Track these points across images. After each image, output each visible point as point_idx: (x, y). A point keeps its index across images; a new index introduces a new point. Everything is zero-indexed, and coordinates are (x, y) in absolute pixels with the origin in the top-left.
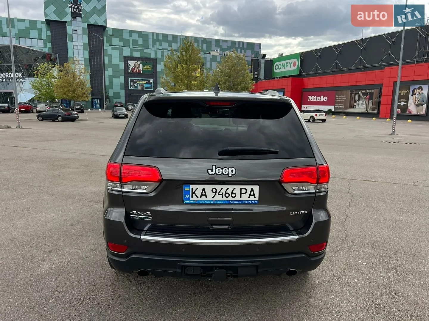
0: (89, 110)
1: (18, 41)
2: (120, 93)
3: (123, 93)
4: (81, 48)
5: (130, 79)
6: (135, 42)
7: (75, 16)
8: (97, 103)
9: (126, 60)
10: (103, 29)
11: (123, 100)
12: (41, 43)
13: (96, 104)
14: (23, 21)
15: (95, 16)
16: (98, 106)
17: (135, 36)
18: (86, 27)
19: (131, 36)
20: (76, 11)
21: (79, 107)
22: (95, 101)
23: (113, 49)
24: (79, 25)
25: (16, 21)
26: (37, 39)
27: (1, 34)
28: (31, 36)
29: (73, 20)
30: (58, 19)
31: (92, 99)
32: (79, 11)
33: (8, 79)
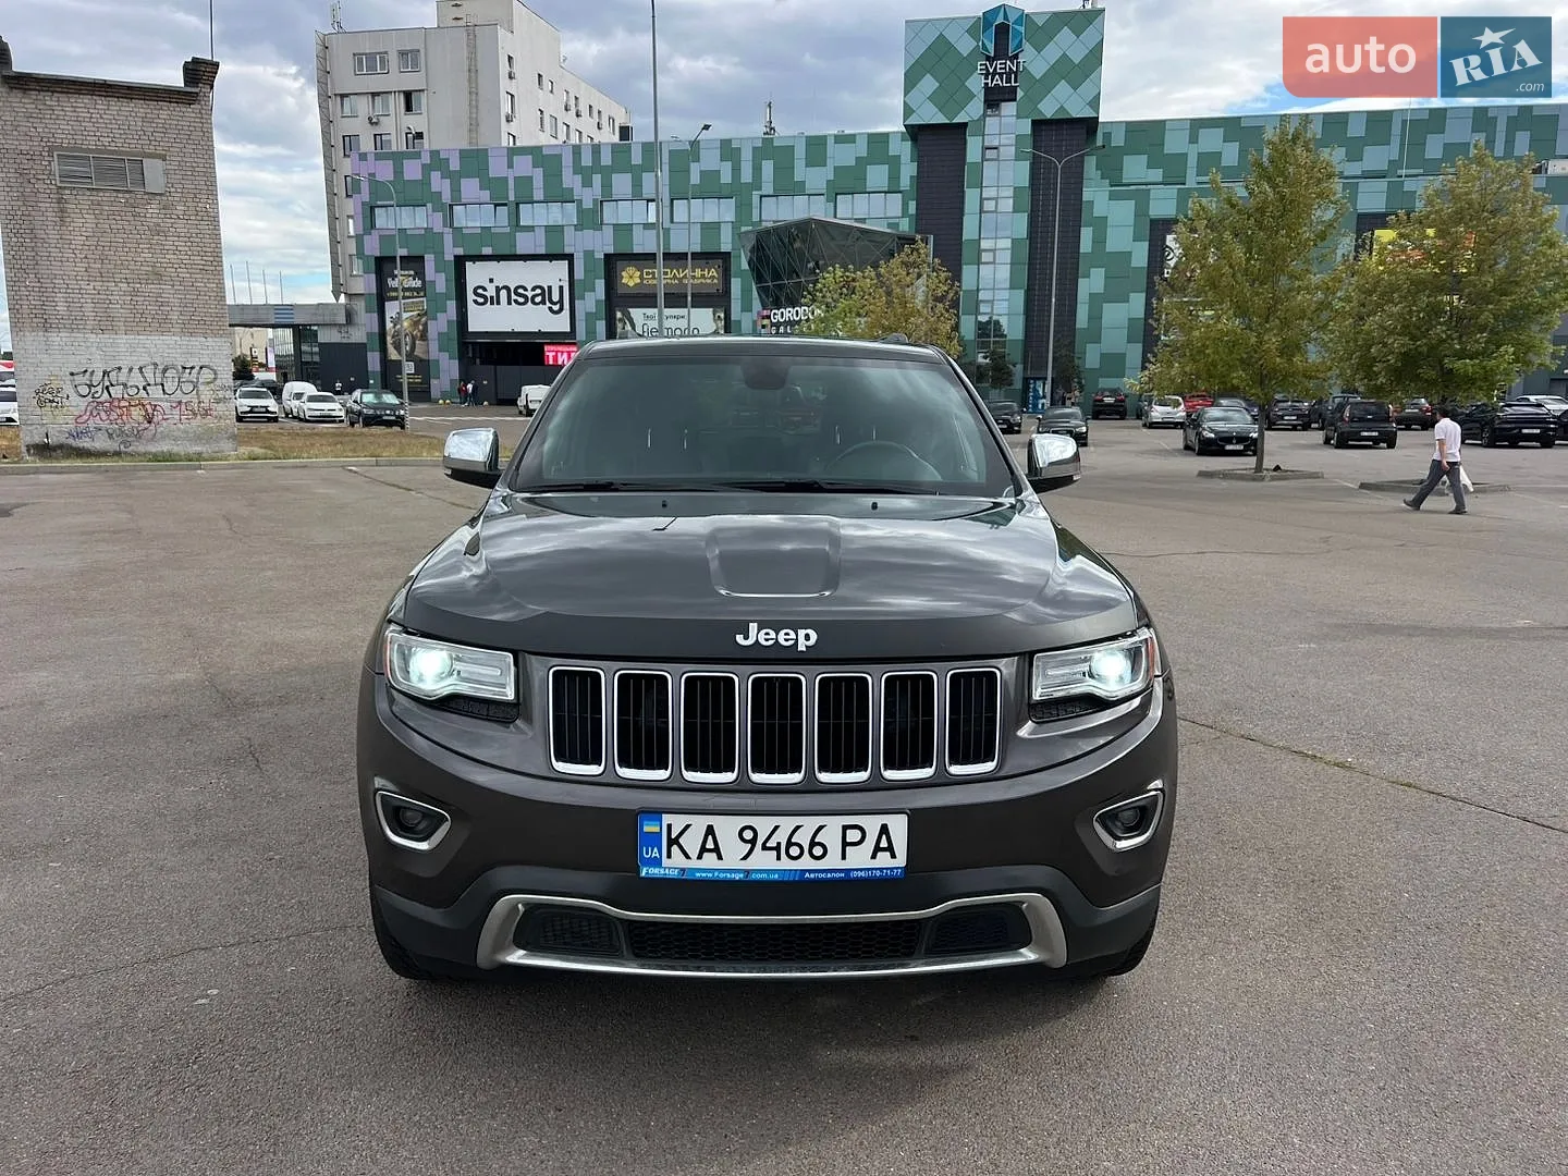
1: (832, 204)
2: (1123, 356)
3: (1134, 353)
4: (1007, 205)
6: (1209, 161)
7: (994, 98)
8: (1041, 393)
9: (1158, 229)
10: (1084, 131)
12: (894, 205)
13: (1037, 397)
14: (851, 139)
15: (1062, 89)
16: (1043, 404)
17: (1211, 141)
18: (1028, 130)
19: (1194, 139)
20: (999, 82)
22: (1035, 390)
23: (1113, 197)
24: (1007, 128)
25: (831, 141)
26: (886, 192)
27: (788, 187)
28: (870, 186)
29: (990, 116)
30: (941, 119)
31: (1026, 381)
32: (1009, 81)
33: (792, 324)
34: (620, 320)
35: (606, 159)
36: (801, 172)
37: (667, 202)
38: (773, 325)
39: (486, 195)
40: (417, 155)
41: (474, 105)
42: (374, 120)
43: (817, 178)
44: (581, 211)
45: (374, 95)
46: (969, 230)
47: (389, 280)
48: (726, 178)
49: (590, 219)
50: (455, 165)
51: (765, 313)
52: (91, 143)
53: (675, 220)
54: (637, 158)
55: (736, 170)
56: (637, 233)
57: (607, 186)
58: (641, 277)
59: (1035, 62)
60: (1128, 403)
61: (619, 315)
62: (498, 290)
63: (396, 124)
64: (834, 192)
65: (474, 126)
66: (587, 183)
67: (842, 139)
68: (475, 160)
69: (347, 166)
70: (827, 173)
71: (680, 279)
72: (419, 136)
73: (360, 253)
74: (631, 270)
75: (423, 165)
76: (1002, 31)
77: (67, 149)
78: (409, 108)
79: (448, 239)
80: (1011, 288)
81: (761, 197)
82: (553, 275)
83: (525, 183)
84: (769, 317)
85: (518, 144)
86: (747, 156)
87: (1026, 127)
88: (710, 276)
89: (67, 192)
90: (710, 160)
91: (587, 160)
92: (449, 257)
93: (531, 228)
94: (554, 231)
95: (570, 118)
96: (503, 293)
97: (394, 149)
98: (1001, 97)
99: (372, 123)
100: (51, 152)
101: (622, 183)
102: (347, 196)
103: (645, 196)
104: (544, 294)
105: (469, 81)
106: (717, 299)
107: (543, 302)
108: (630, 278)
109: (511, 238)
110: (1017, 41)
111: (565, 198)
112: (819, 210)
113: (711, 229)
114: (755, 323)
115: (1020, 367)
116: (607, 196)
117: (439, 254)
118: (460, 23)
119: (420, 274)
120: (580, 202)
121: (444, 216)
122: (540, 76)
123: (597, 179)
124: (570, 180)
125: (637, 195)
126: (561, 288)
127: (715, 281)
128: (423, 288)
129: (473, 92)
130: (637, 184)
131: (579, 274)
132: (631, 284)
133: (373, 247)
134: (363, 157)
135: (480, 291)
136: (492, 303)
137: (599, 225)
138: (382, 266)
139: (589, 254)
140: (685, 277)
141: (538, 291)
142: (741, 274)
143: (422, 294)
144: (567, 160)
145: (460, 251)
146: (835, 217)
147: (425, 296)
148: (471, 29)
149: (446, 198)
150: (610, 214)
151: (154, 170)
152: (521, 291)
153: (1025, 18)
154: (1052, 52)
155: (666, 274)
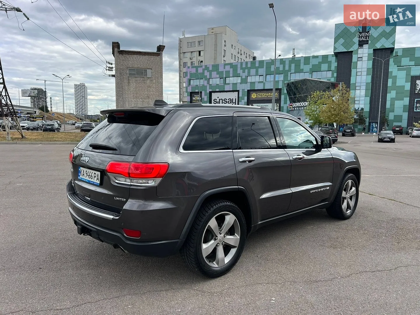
0: (363, 134)
1: (311, 75)
2: (402, 116)
3: (405, 116)
4: (364, 73)
5: (417, 100)
7: (361, 44)
8: (374, 126)
9: (414, 79)
10: (390, 51)
11: (404, 124)
12: (329, 74)
13: (373, 128)
14: (317, 57)
15: (383, 40)
16: (375, 130)
20: (363, 39)
21: (349, 131)
22: (373, 126)
23: (399, 70)
24: (365, 52)
25: (311, 58)
26: (327, 71)
27: (298, 70)
28: (322, 69)
29: (360, 49)
30: (345, 50)
31: (370, 123)
32: (366, 38)
33: (299, 107)
35: (249, 65)
36: (302, 66)
37: (265, 76)
38: (293, 107)
39: (218, 76)
40: (202, 67)
41: (216, 54)
42: (191, 58)
43: (307, 68)
44: (242, 79)
45: (191, 52)
46: (353, 81)
47: (193, 98)
48: (281, 69)
49: (244, 81)
50: (211, 69)
51: (291, 104)
52: (136, 66)
53: (267, 80)
54: (257, 65)
55: (284, 67)
56: (256, 84)
57: (249, 72)
58: (257, 96)
59: (374, 33)
60: (404, 130)
62: (220, 100)
63: (196, 59)
64: (312, 71)
65: (215, 59)
66: (244, 72)
67: (314, 57)
68: (216, 67)
69: (184, 70)
70: (310, 66)
71: (267, 96)
72: (202, 62)
73: (187, 92)
74: (254, 94)
75: (203, 69)
77: (130, 68)
78: (200, 55)
79: (208, 87)
80: (365, 97)
81: (291, 73)
82: (234, 96)
83: (228, 72)
84: (292, 105)
85: (226, 63)
86: (287, 63)
87: (372, 51)
89: (130, 78)
90: (277, 65)
91: (244, 66)
92: (208, 92)
93: (229, 84)
94: (235, 84)
95: (239, 55)
96: (221, 101)
97: (196, 65)
98: (364, 43)
99: (190, 59)
100: (127, 68)
101: (253, 71)
102: (184, 77)
103: (259, 75)
104: (231, 101)
105: (215, 47)
106: (277, 101)
107: (231, 103)
108: (254, 96)
109: (224, 87)
111: (238, 76)
112: (307, 76)
113: (276, 82)
114: (288, 107)
115: (368, 119)
116: (249, 75)
117: (206, 91)
118: (214, 33)
119: (201, 96)
120: (242, 77)
121: (207, 81)
122: (232, 45)
123: (246, 71)
124: (240, 71)
125: (257, 74)
126: (236, 99)
127: (277, 96)
128: (201, 100)
129: (216, 50)
130: (257, 72)
131: (240, 95)
132: (254, 97)
133: (190, 90)
134: (189, 67)
135: (215, 100)
136: (218, 103)
137: (246, 82)
138: (192, 94)
139: (243, 90)
141: (230, 100)
142: (284, 94)
143: (201, 101)
144: (239, 66)
145: (211, 90)
146: (312, 78)
147: (202, 102)
148: (216, 35)
149: (208, 77)
150: (249, 79)
151: (149, 72)
152: (225, 100)
154: (380, 30)
155: (263, 94)
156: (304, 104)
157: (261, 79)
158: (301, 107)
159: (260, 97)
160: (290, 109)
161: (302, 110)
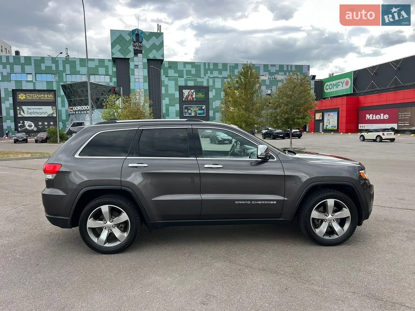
4: (141, 80)
5: (185, 107)
7: (136, 52)
10: (160, 62)
12: (107, 79)
14: (94, 60)
15: (154, 52)
18: (146, 61)
19: (185, 67)
23: (169, 80)
24: (140, 60)
26: (105, 75)
27: (74, 72)
28: (100, 73)
29: (135, 57)
30: (122, 57)
32: (140, 48)
33: (81, 111)
34: (19, 110)
35: (11, 60)
36: (78, 68)
37: (34, 74)
38: (74, 111)
43: (84, 70)
44: (2, 76)
46: (132, 86)
48: (54, 68)
49: (6, 79)
51: (71, 108)
53: (37, 80)
54: (22, 61)
55: (57, 66)
56: (24, 83)
57: (12, 69)
58: (26, 97)
59: (146, 44)
61: (18, 108)
64: (89, 75)
66: (5, 67)
67: (91, 60)
70: (86, 69)
74: (22, 94)
76: (137, 35)
81: (66, 74)
86: (60, 63)
88: (49, 97)
90: (48, 63)
91: (4, 61)
98: (138, 52)
101: (17, 68)
103: (26, 72)
106: (53, 104)
110: (142, 38)
113: (49, 83)
114: (67, 111)
116: (12, 71)
123: (8, 66)
125: (23, 71)
127: (52, 98)
130: (23, 69)
131: (3, 95)
132: (22, 99)
137: (10, 80)
139: (6, 90)
140: (41, 97)
142: (61, 95)
146: (90, 81)
150: (13, 77)
153: (142, 32)
154: (151, 42)
155: (34, 96)
156: (86, 107)
157: (30, 77)
158: (84, 110)
159: (31, 98)
160: (70, 113)
161: (85, 114)
